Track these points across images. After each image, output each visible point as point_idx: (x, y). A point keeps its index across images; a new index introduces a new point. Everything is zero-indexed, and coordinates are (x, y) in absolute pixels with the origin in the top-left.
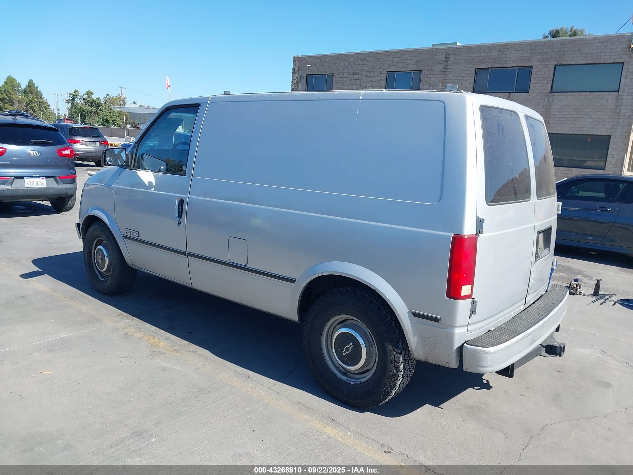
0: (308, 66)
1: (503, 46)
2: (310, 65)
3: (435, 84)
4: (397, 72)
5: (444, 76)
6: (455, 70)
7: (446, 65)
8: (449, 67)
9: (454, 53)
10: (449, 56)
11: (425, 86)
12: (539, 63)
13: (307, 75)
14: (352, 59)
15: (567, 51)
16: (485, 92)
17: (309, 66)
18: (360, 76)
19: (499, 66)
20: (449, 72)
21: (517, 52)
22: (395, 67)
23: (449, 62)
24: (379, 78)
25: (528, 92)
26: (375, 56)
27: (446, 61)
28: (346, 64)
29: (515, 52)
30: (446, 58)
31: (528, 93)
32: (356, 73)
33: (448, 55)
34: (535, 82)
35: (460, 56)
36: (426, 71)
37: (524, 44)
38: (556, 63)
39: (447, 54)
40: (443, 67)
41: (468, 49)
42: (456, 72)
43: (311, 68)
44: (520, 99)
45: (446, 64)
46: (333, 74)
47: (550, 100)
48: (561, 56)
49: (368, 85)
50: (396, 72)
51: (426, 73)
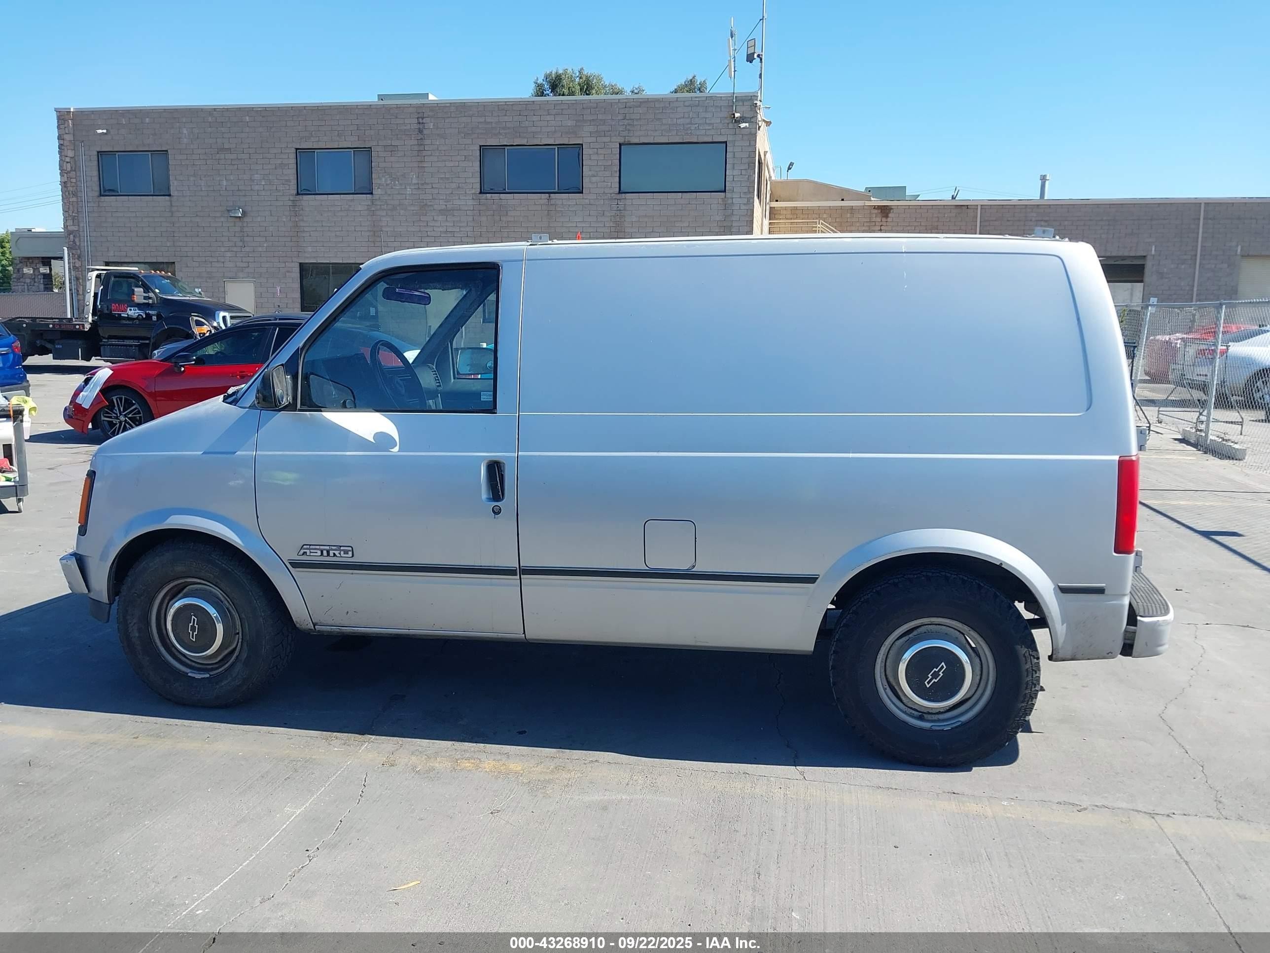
0: (100, 131)
1: (526, 104)
2: (105, 131)
3: (402, 175)
4: (319, 151)
5: (419, 159)
6: (439, 149)
7: (421, 139)
8: (427, 142)
9: (434, 115)
10: (424, 121)
11: (383, 179)
12: (594, 139)
13: (98, 152)
14: (210, 119)
15: (637, 120)
16: (504, 191)
17: (103, 133)
18: (234, 156)
19: (524, 142)
20: (429, 153)
21: (552, 117)
22: (313, 139)
23: (425, 132)
24: (279, 162)
25: (582, 193)
26: (263, 117)
27: (420, 131)
28: (196, 131)
29: (548, 118)
30: (419, 123)
31: (581, 195)
32: (222, 150)
33: (423, 118)
34: (590, 173)
35: (447, 121)
36: (379, 149)
37: (562, 103)
38: (622, 141)
39: (420, 115)
40: (416, 142)
41: (462, 108)
42: (443, 152)
43: (109, 137)
44: (569, 205)
45: (420, 136)
46: (167, 151)
47: (621, 207)
48: (628, 127)
49: (256, 176)
50: (316, 151)
51: (382, 154)
